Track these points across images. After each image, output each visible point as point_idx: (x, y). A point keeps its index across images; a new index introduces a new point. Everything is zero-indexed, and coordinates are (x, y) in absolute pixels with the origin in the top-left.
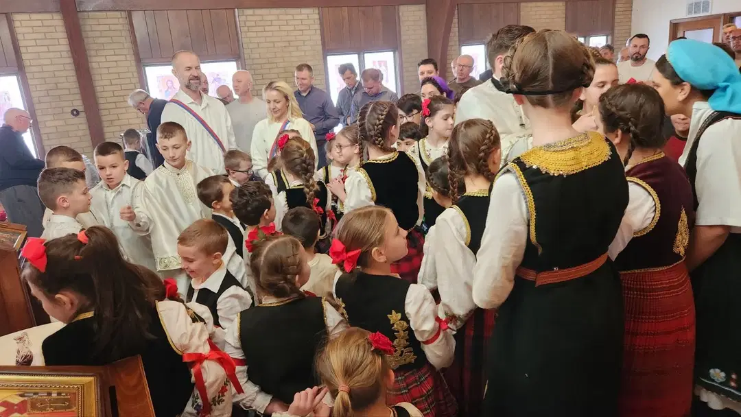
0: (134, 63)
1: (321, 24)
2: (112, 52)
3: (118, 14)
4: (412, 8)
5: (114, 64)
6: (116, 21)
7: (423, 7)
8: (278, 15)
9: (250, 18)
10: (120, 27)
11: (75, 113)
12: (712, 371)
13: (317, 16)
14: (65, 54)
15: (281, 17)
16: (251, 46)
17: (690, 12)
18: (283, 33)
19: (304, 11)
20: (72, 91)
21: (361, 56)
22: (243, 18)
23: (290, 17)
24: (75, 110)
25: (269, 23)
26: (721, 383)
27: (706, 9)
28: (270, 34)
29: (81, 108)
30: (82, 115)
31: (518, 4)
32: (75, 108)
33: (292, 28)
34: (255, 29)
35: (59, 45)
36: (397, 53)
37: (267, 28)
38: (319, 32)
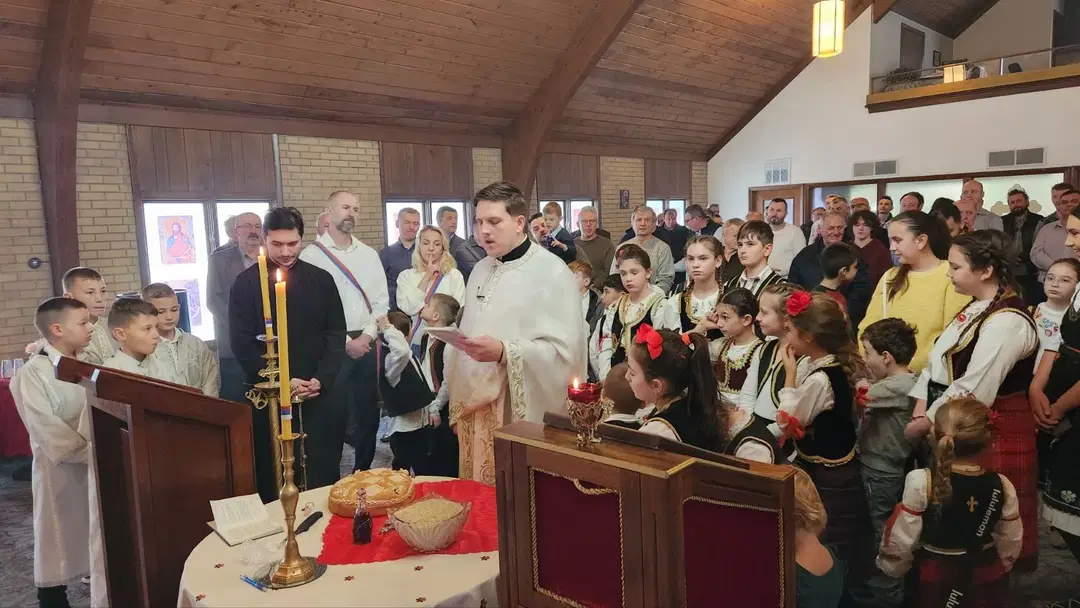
0: (130, 196)
1: (382, 162)
2: (100, 179)
3: (113, 128)
4: (486, 151)
5: (100, 196)
6: (110, 137)
7: (498, 152)
8: (329, 146)
9: (292, 147)
10: (115, 146)
11: (34, 263)
12: (1064, 492)
13: (377, 152)
14: (28, 178)
15: (332, 150)
16: (292, 183)
17: (768, 180)
18: (335, 170)
19: (361, 144)
20: (33, 232)
21: (427, 205)
22: (284, 147)
23: (343, 151)
24: (35, 259)
25: (317, 156)
26: (1071, 504)
27: (785, 178)
28: (317, 169)
29: (44, 257)
30: (46, 267)
31: (598, 157)
32: (37, 256)
33: (345, 164)
34: (299, 162)
35: (22, 164)
36: (468, 205)
37: (314, 162)
38: (378, 172)
